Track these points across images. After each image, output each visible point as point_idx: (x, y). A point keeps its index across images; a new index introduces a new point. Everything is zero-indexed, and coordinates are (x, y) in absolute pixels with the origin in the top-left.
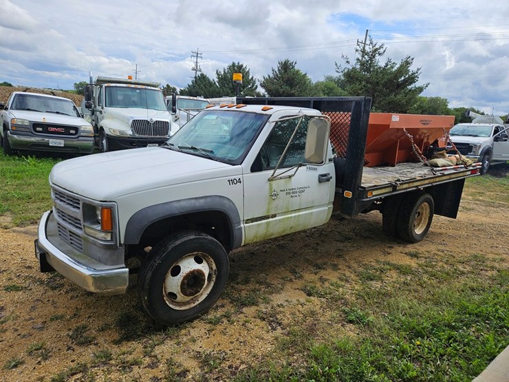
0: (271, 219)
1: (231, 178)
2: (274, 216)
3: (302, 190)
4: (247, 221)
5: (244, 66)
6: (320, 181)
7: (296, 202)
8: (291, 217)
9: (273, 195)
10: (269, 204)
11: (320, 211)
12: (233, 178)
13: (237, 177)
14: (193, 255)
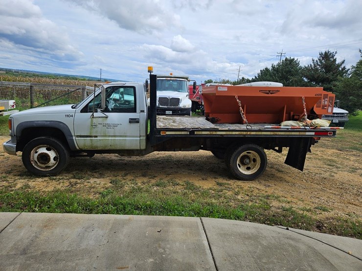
0: (94, 138)
1: (67, 114)
2: (96, 137)
3: (115, 126)
4: (78, 136)
5: (295, 59)
6: (130, 122)
7: (111, 131)
8: (108, 139)
9: (93, 126)
10: (91, 129)
11: (132, 140)
12: (68, 114)
13: (71, 114)
14: (45, 147)
